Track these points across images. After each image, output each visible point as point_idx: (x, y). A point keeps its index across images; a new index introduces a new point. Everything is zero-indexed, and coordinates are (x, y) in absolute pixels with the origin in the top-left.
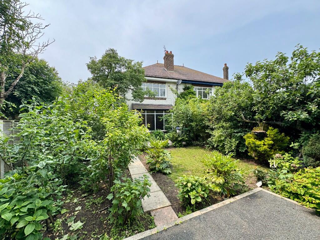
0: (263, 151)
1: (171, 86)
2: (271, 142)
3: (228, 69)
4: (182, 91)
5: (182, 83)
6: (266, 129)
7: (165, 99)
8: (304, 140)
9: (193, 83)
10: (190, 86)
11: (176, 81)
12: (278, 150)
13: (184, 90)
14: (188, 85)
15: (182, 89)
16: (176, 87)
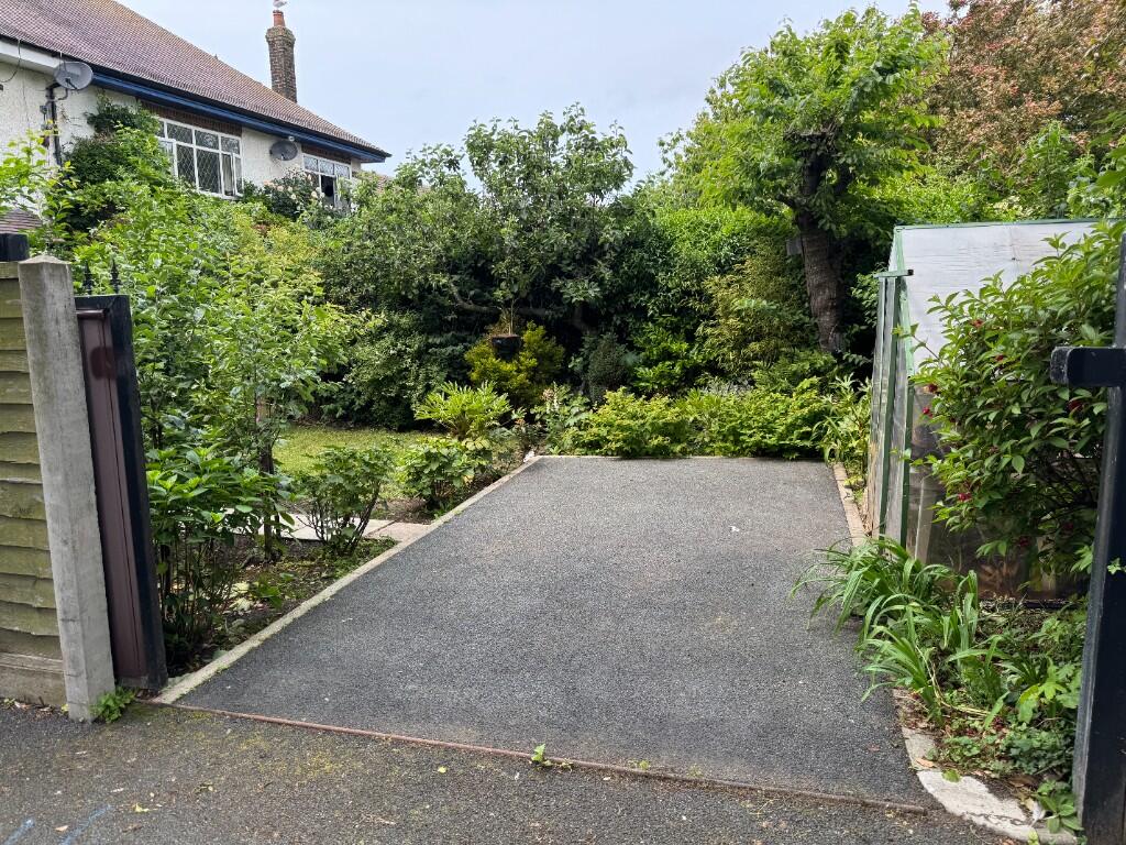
0: (517, 389)
1: (14, 85)
2: (533, 362)
3: (292, 45)
4: (87, 133)
5: (94, 83)
6: (520, 327)
8: (591, 349)
10: (133, 110)
11: (53, 63)
12: (544, 381)
13: (98, 128)
14: (117, 103)
15: (84, 122)
16: (44, 101)
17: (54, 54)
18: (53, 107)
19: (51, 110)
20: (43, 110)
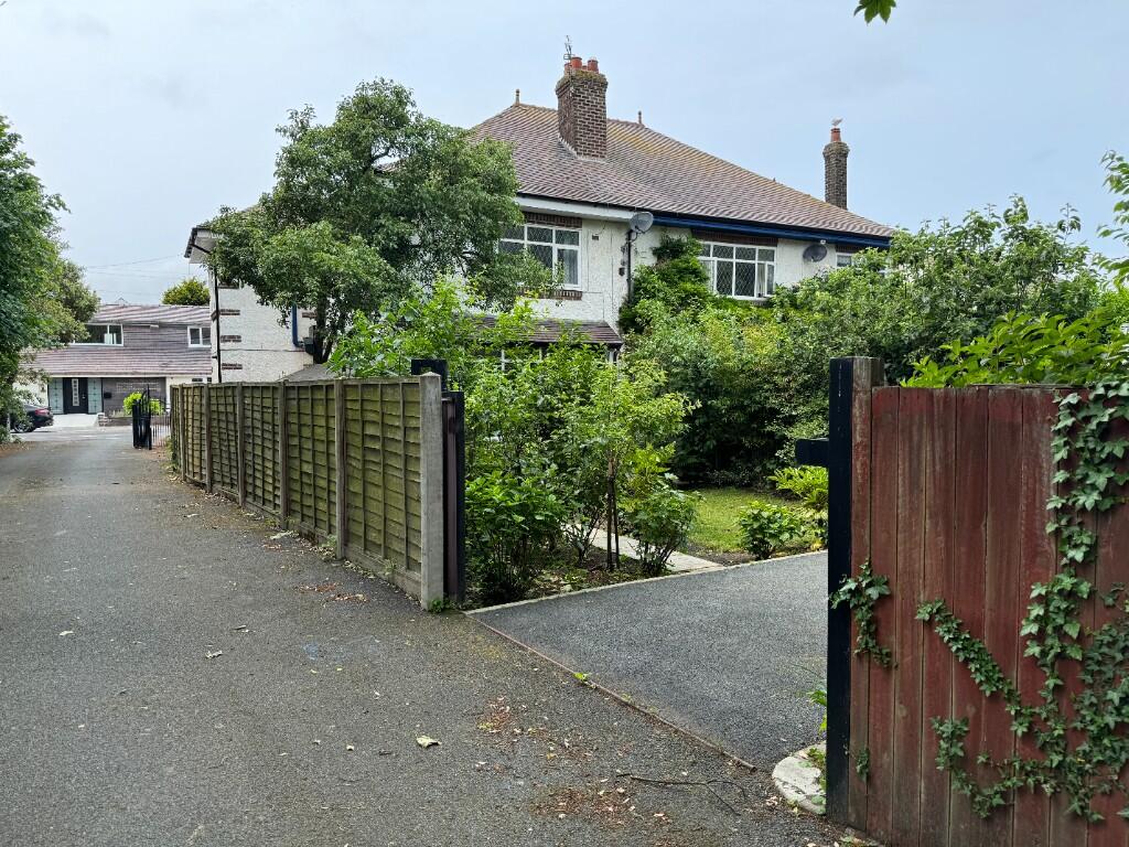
1: (606, 235)
3: (845, 156)
4: (650, 261)
5: (655, 223)
7: (577, 296)
9: (699, 228)
10: (684, 239)
11: (627, 216)
13: (659, 258)
14: (675, 237)
15: (650, 254)
16: (624, 242)
17: (631, 209)
18: (630, 246)
19: (627, 249)
20: (623, 250)
